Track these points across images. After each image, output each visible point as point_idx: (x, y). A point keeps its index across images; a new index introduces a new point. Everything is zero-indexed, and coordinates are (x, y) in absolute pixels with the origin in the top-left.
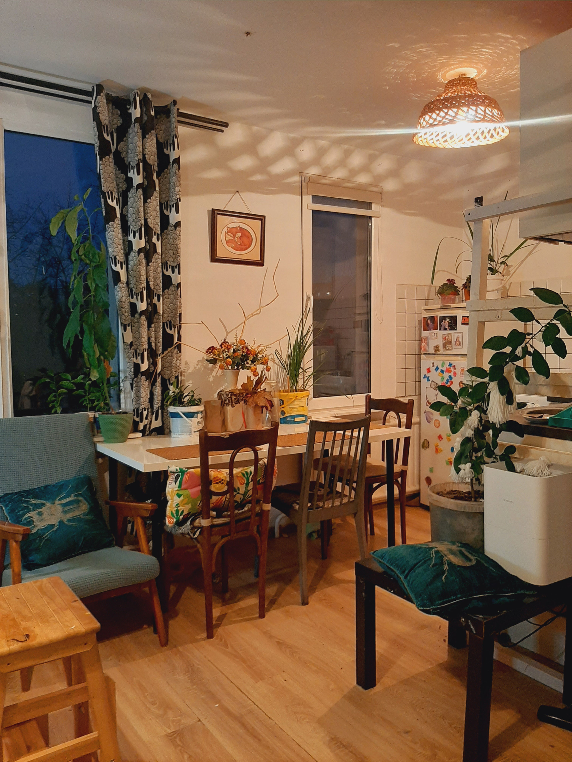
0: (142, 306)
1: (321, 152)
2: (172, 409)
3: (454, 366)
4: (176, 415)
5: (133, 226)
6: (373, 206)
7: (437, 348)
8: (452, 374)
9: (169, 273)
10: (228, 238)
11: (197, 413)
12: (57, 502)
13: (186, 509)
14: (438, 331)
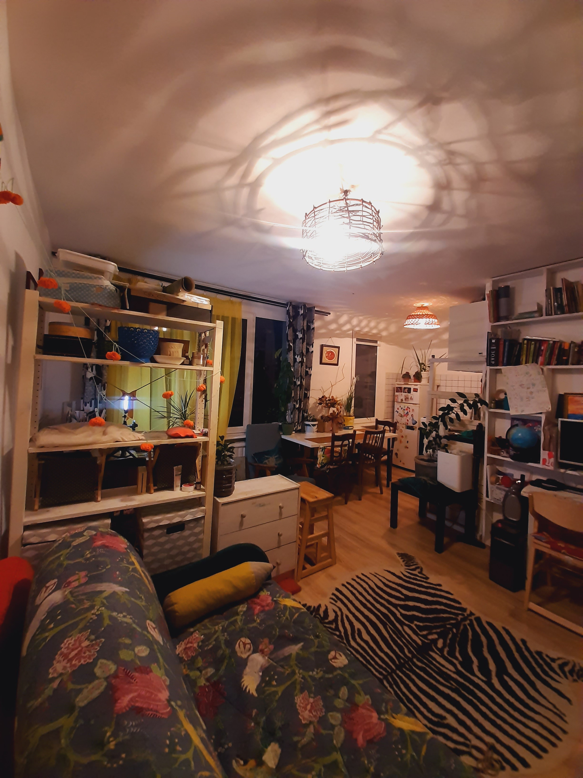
0: (299, 383)
1: (360, 322)
2: (307, 423)
3: (410, 408)
4: (309, 425)
5: (297, 353)
6: (378, 342)
7: (402, 400)
8: (408, 411)
9: (308, 370)
10: (327, 355)
11: (316, 424)
12: (273, 457)
13: (325, 462)
14: (403, 393)
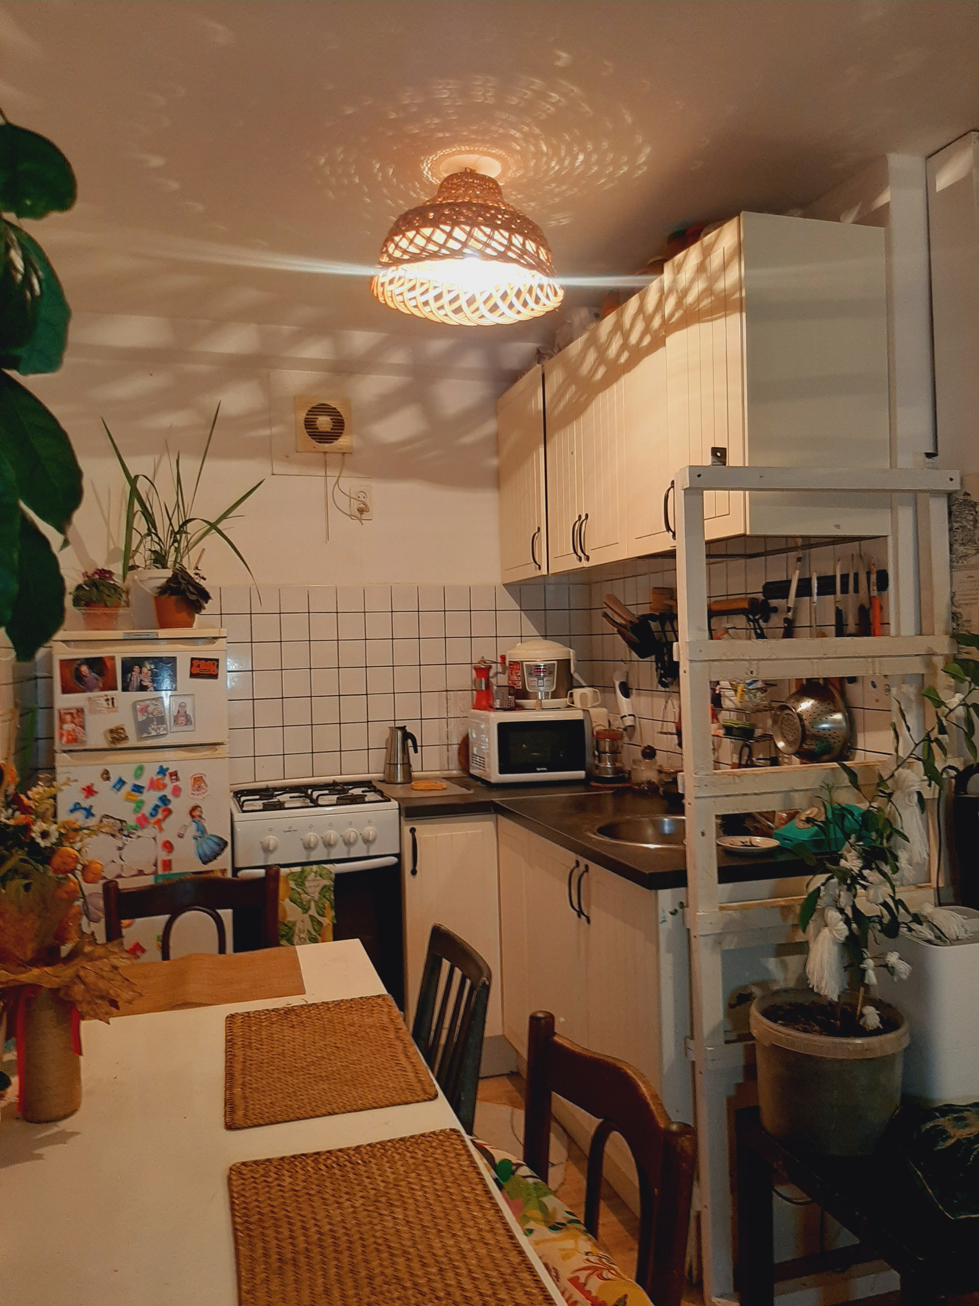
3: (174, 775)
7: (117, 735)
8: (168, 792)
14: (118, 694)
